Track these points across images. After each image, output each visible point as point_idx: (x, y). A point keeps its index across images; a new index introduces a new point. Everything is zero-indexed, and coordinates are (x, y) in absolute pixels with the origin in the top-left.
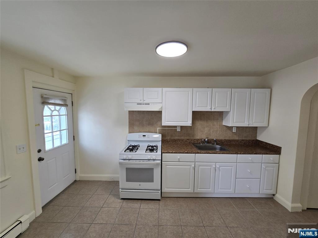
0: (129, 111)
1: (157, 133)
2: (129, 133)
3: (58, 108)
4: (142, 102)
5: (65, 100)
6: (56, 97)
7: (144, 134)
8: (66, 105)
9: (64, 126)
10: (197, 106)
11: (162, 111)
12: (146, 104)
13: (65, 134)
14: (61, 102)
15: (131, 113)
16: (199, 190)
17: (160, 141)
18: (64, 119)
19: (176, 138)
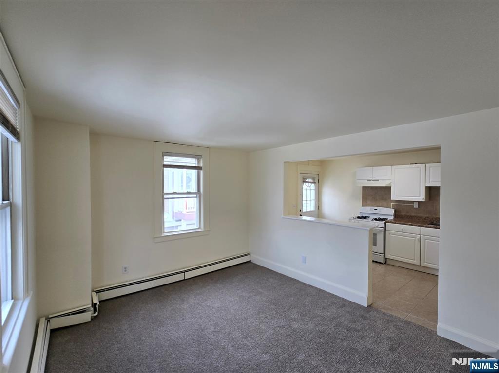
0: (363, 187)
1: (390, 208)
2: (363, 206)
3: (310, 184)
4: (371, 179)
5: (314, 179)
6: (309, 178)
7: (376, 208)
8: (314, 183)
9: (313, 197)
10: (431, 181)
11: (391, 187)
12: (375, 181)
13: (313, 203)
14: (312, 181)
15: (364, 188)
16: (426, 264)
17: (392, 215)
18: (313, 192)
19: (413, 214)
